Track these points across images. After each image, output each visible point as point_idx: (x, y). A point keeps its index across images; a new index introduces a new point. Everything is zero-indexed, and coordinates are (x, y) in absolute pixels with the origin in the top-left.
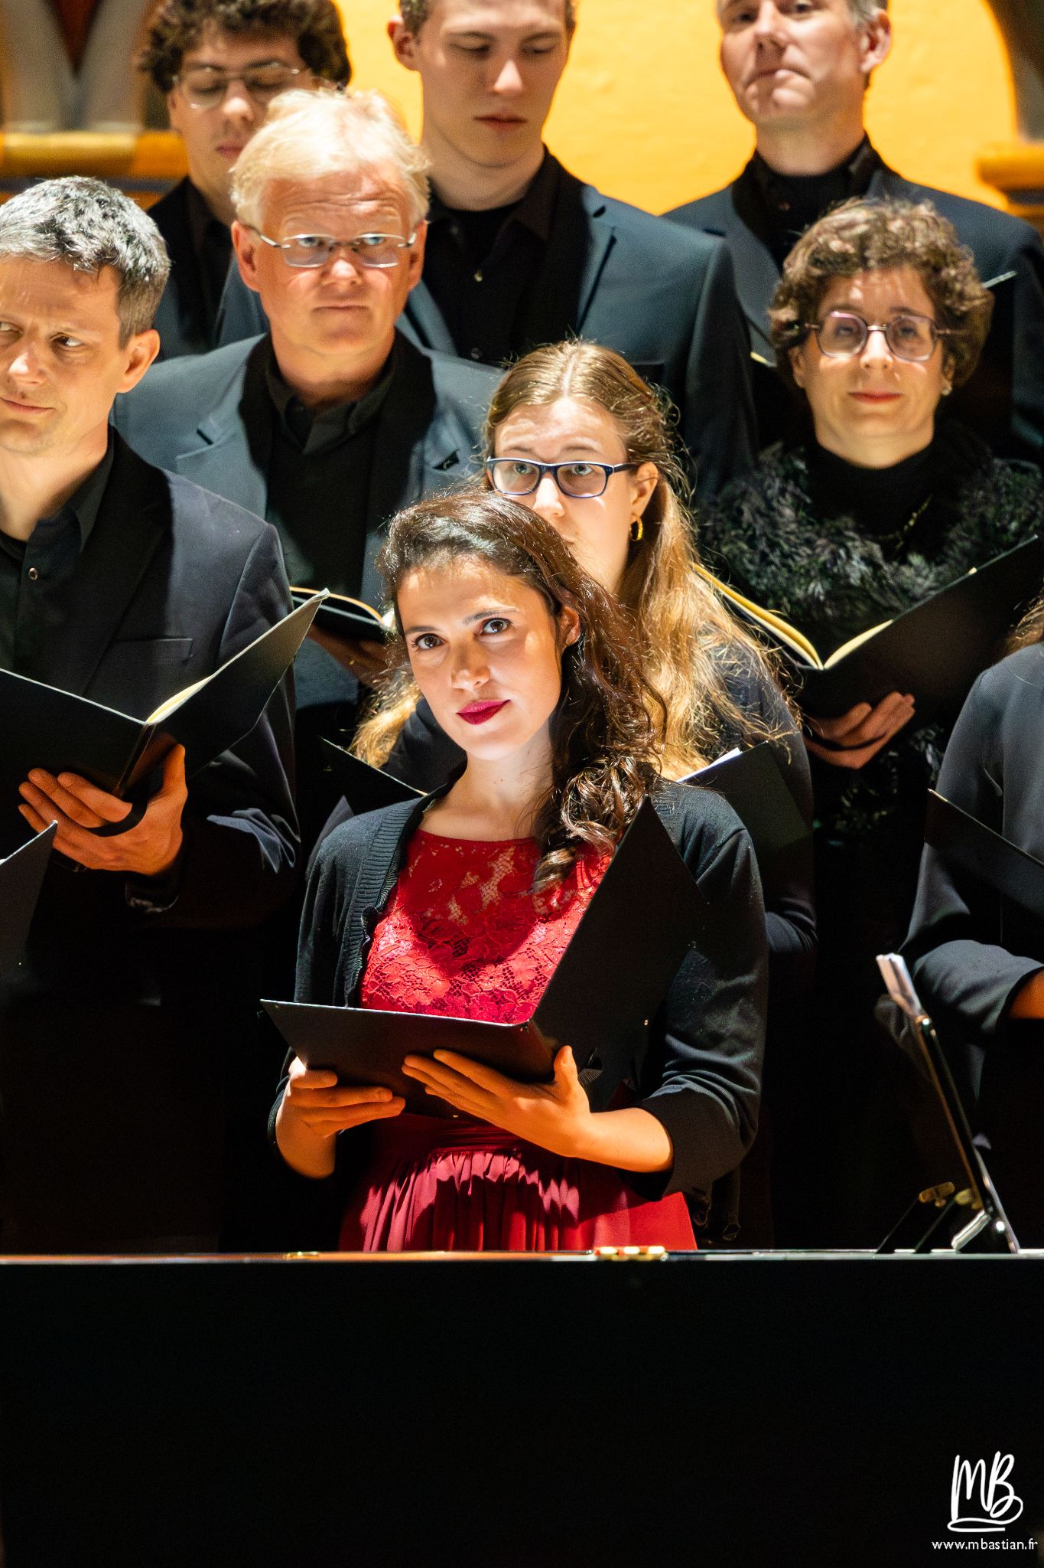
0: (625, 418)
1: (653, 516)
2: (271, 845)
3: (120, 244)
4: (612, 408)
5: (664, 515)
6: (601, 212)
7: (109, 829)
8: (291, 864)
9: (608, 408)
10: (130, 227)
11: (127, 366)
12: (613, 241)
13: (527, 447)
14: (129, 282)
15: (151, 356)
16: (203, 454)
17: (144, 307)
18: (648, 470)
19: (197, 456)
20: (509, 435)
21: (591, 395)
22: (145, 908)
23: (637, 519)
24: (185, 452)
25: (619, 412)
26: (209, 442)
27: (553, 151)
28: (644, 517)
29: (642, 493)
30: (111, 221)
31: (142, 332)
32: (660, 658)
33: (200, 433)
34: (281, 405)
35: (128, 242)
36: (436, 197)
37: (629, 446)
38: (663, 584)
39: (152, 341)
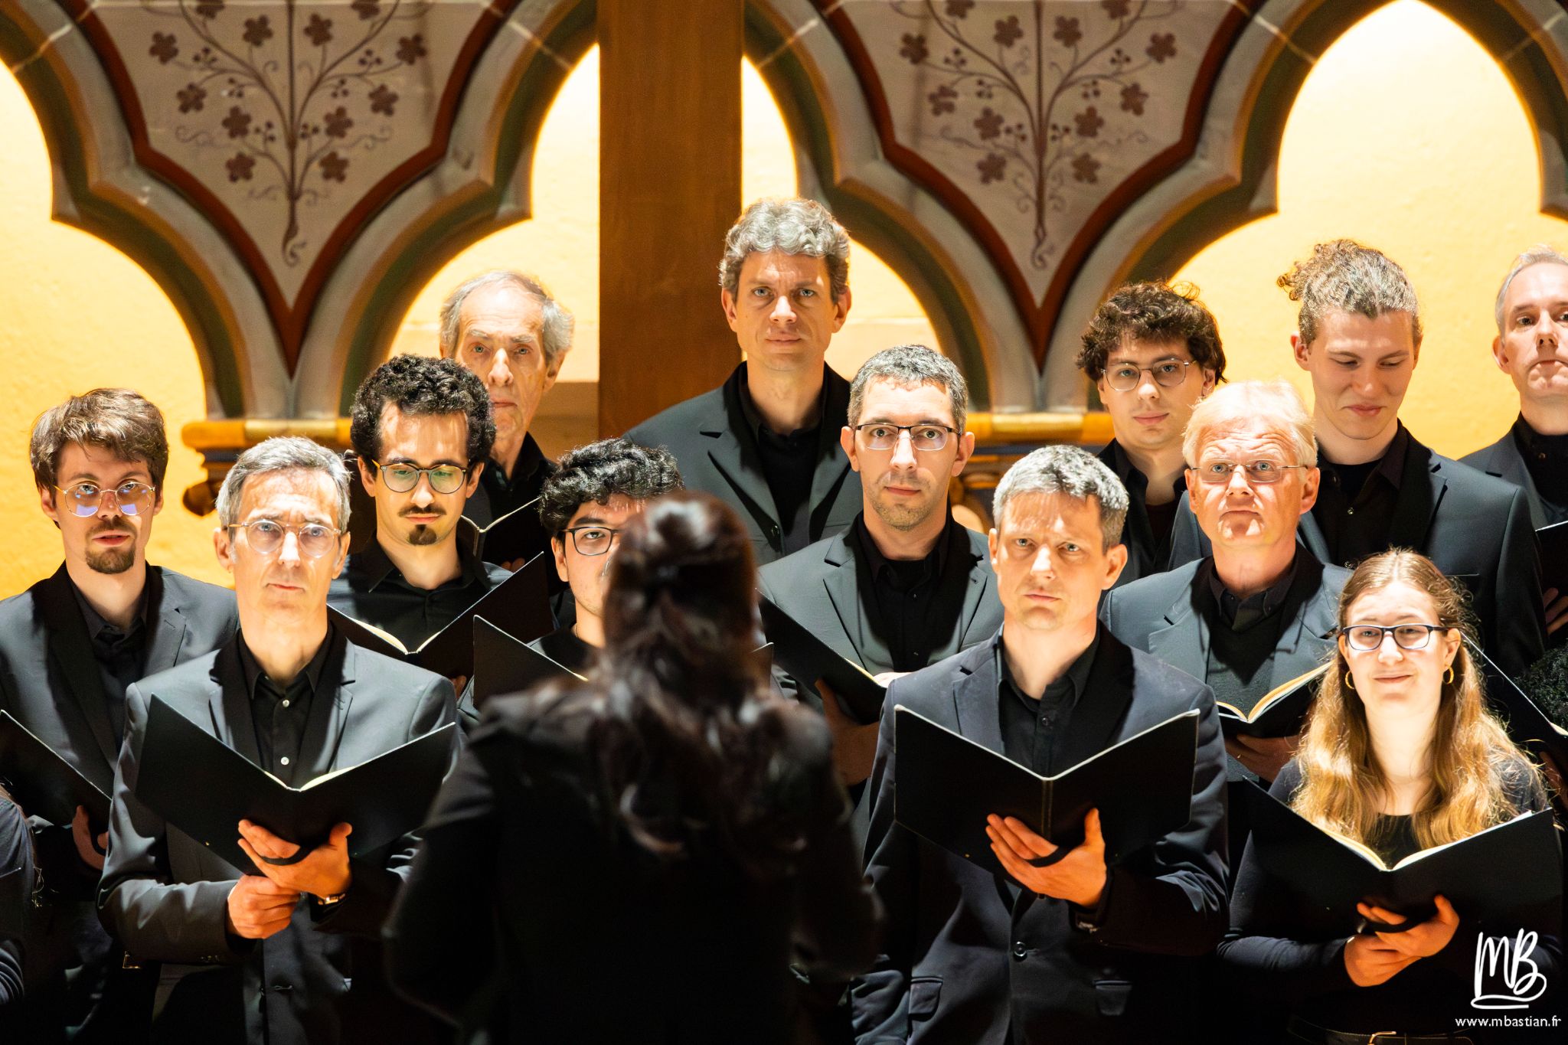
0: (1437, 596)
1: (1458, 665)
2: (1196, 894)
3: (1098, 481)
4: (1429, 589)
5: (1465, 668)
6: (1438, 467)
7: (1039, 862)
8: (1214, 908)
9: (1426, 589)
10: (1102, 471)
11: (1107, 571)
12: (1445, 488)
13: (1373, 618)
14: (1105, 510)
15: (1122, 563)
16: (1167, 631)
17: (1117, 527)
18: (1455, 633)
19: (1163, 633)
20: (1360, 611)
21: (1414, 579)
22: (1088, 929)
23: (1449, 667)
24: (1157, 630)
25: (1432, 592)
26: (1172, 624)
27: (1405, 424)
28: (1453, 666)
29: (1450, 651)
30: (1090, 467)
31: (1114, 546)
32: (1466, 770)
33: (1166, 619)
34: (1218, 597)
35: (1103, 480)
36: (1323, 456)
37: (1440, 616)
38: (1467, 718)
39: (1122, 553)
